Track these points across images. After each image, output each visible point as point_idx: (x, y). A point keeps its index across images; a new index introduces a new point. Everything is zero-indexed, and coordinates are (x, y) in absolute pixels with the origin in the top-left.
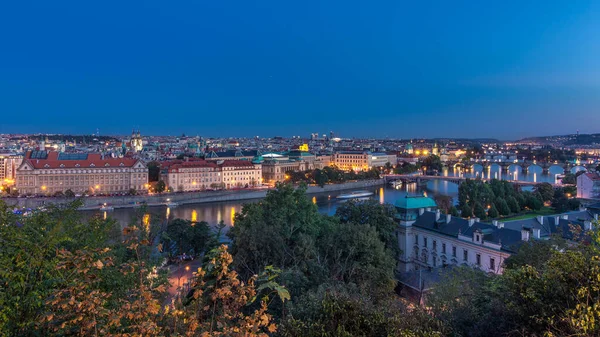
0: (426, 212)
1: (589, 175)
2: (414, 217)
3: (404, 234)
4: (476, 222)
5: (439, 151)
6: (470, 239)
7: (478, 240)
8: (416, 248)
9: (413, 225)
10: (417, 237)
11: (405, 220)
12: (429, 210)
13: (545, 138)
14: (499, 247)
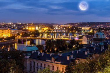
0: (34, 52)
1: (86, 36)
2: (30, 54)
3: (26, 61)
4: (52, 55)
5: (38, 28)
6: (50, 61)
7: (53, 61)
8: (31, 66)
9: (30, 57)
10: (31, 62)
11: (26, 56)
12: (36, 51)
13: (73, 23)
14: (60, 63)
